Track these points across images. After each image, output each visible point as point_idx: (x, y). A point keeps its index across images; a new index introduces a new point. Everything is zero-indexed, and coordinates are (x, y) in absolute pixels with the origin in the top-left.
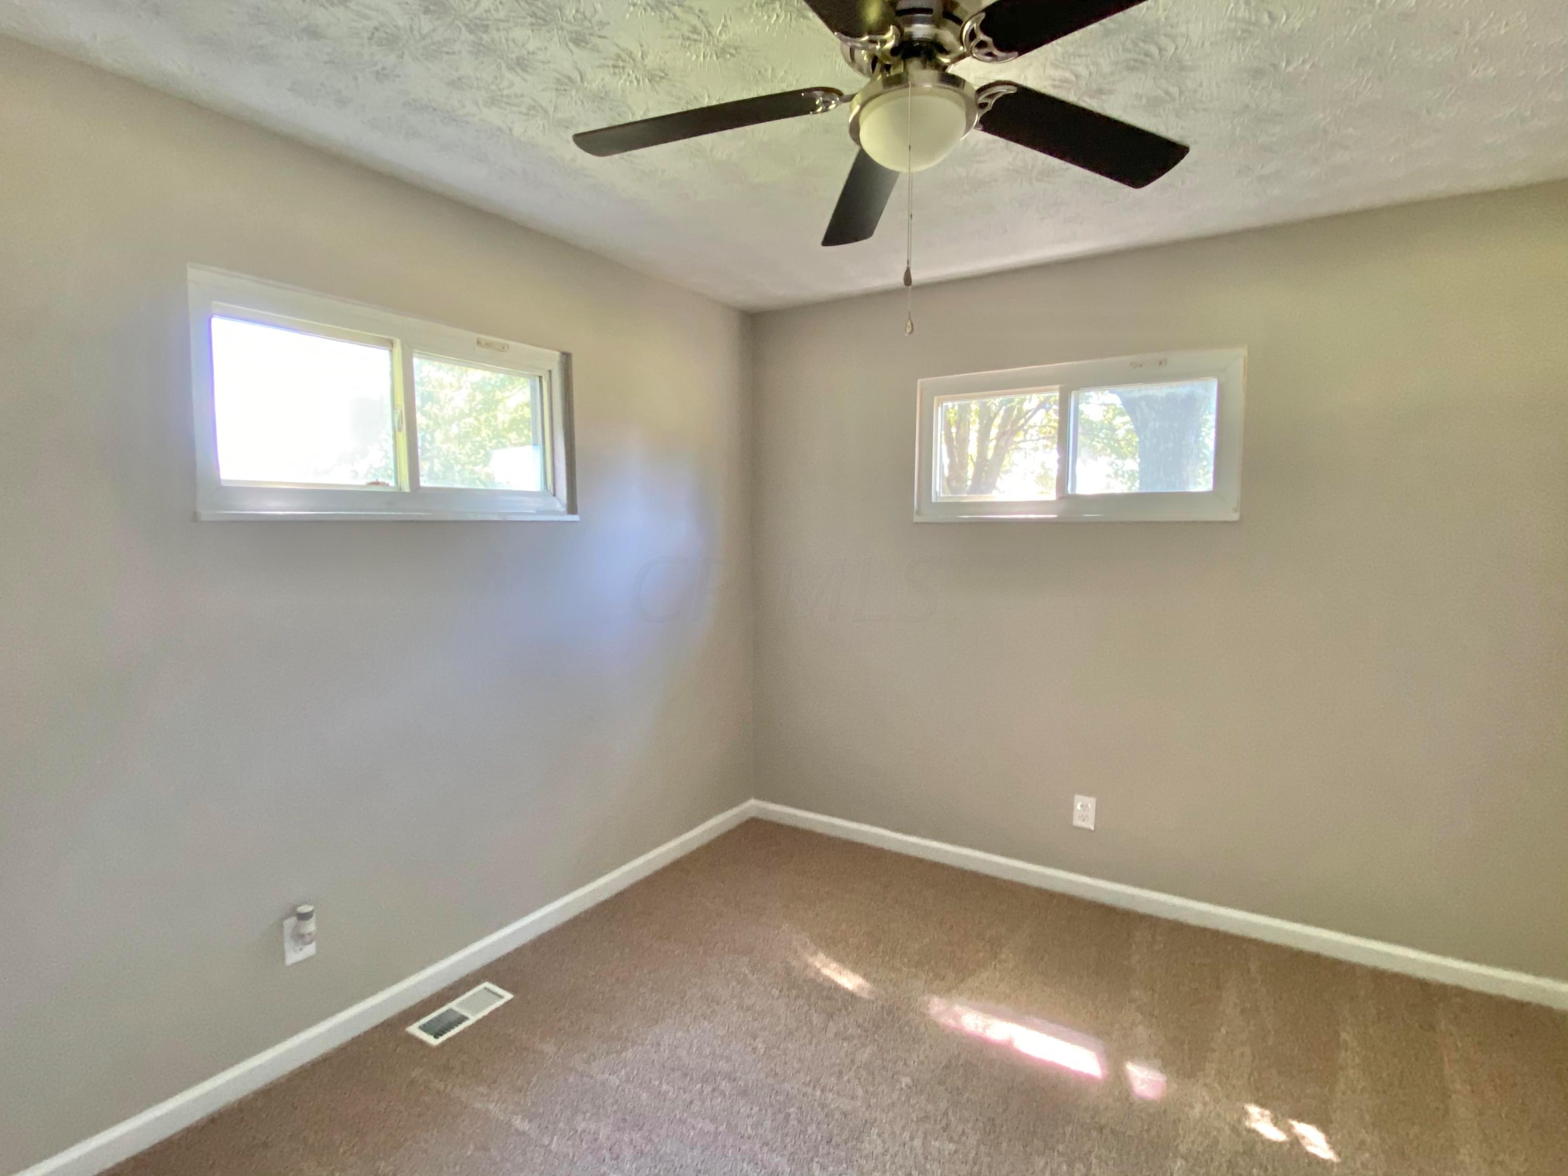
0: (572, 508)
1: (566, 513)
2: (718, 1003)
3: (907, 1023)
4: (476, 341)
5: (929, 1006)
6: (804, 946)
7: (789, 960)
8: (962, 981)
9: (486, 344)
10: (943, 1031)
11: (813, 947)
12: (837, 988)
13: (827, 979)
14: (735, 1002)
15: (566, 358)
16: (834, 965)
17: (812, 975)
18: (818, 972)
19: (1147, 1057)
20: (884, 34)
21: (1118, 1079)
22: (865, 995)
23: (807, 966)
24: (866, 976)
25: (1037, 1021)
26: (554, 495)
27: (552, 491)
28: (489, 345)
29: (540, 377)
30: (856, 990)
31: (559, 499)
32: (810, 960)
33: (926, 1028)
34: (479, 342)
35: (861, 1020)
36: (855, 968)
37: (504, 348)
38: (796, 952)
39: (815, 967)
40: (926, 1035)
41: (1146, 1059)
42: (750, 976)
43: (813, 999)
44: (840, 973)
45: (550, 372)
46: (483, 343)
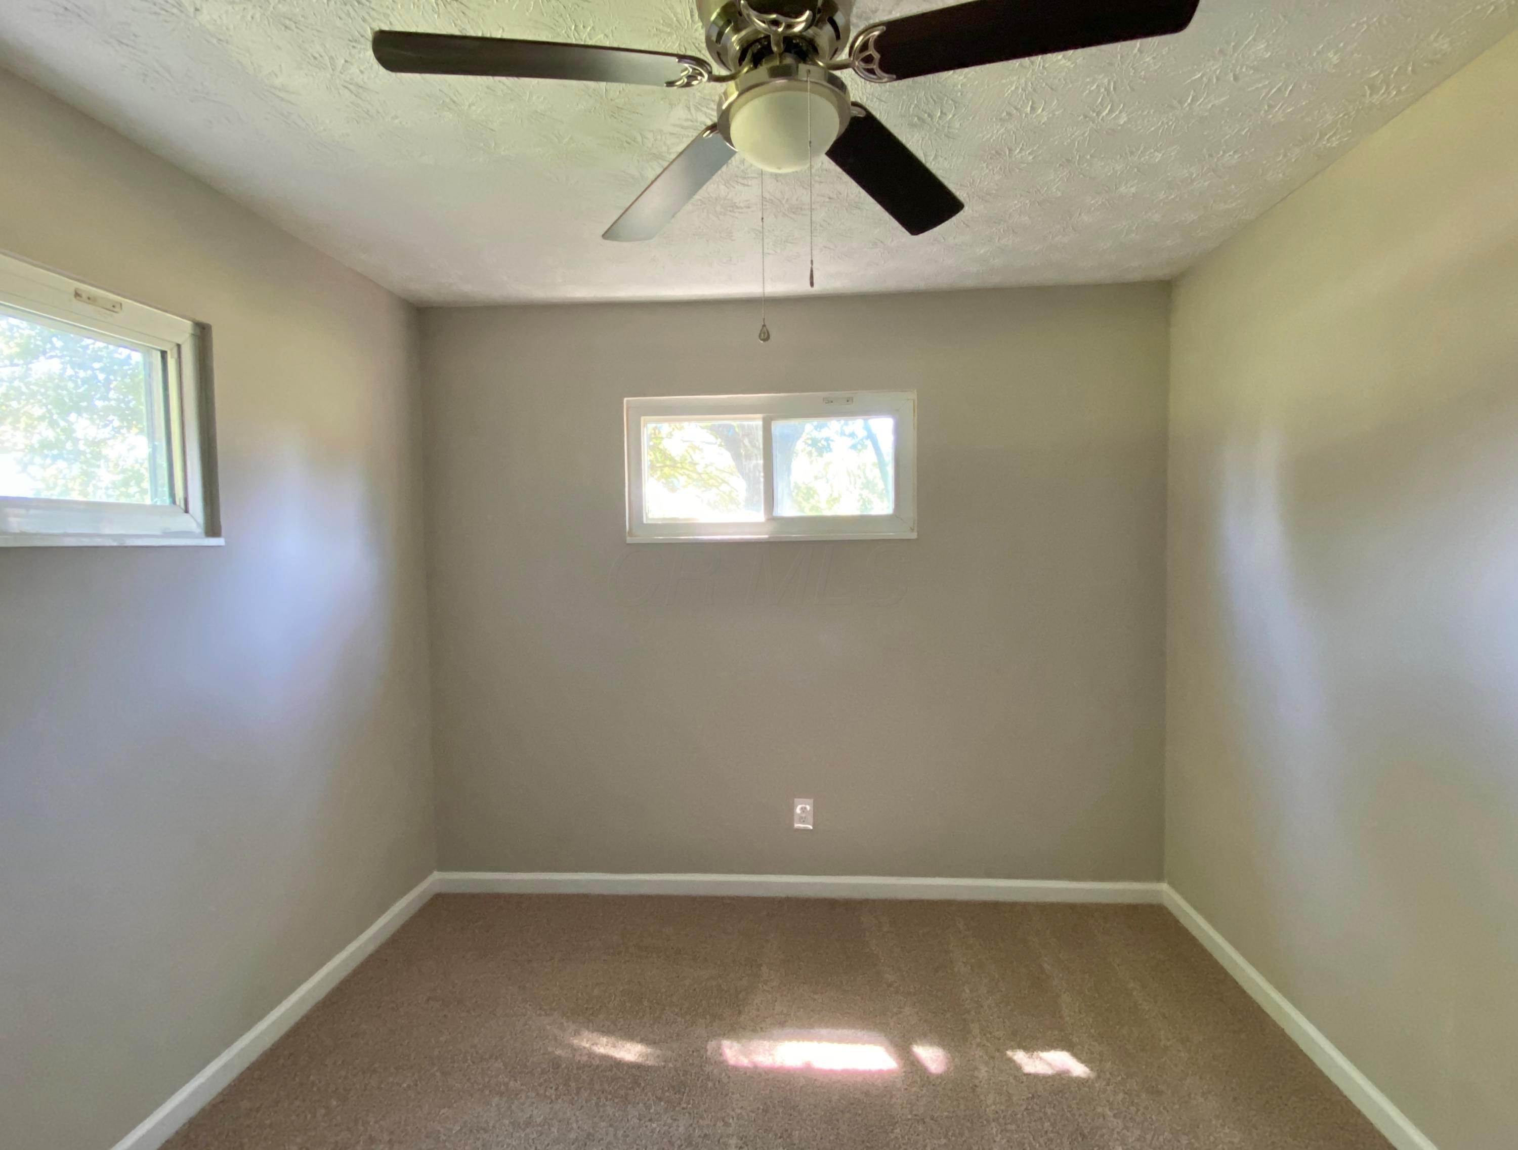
0: (212, 528)
1: (203, 535)
2: (486, 1131)
3: (708, 1078)
4: (73, 293)
5: (720, 1051)
6: (562, 1028)
7: (550, 1049)
8: (740, 1013)
9: (89, 298)
10: (745, 1073)
11: (572, 1027)
12: (618, 1064)
13: (605, 1058)
14: (506, 1122)
15: (202, 333)
16: (604, 1040)
17: (585, 1058)
18: (591, 1055)
19: (925, 1036)
20: (796, 17)
21: (913, 1065)
22: (650, 1063)
23: (574, 1049)
24: (642, 1041)
25: (824, 1031)
26: (187, 511)
27: (183, 506)
28: (91, 299)
29: (164, 354)
30: (640, 1060)
31: (192, 516)
32: (576, 1042)
33: (729, 1077)
34: (77, 295)
35: (659, 1093)
36: (630, 1036)
37: (114, 307)
38: (556, 1039)
39: (584, 1048)
40: (731, 1084)
41: (924, 1037)
42: (512, 1084)
43: (597, 1087)
44: (614, 1046)
45: (179, 346)
46: (84, 296)
